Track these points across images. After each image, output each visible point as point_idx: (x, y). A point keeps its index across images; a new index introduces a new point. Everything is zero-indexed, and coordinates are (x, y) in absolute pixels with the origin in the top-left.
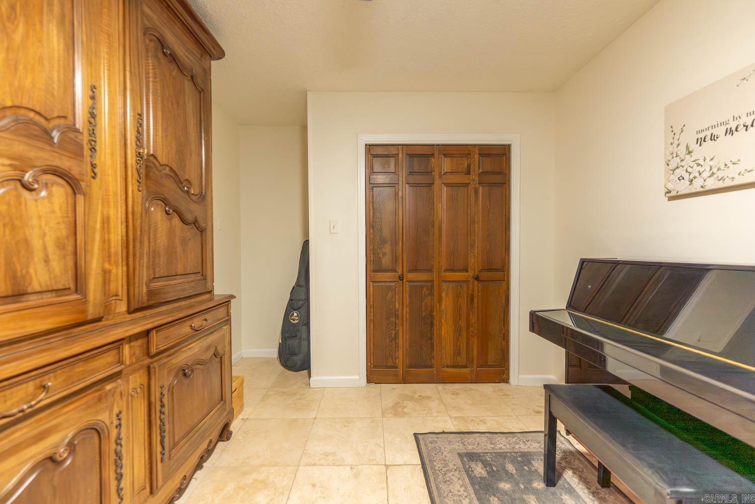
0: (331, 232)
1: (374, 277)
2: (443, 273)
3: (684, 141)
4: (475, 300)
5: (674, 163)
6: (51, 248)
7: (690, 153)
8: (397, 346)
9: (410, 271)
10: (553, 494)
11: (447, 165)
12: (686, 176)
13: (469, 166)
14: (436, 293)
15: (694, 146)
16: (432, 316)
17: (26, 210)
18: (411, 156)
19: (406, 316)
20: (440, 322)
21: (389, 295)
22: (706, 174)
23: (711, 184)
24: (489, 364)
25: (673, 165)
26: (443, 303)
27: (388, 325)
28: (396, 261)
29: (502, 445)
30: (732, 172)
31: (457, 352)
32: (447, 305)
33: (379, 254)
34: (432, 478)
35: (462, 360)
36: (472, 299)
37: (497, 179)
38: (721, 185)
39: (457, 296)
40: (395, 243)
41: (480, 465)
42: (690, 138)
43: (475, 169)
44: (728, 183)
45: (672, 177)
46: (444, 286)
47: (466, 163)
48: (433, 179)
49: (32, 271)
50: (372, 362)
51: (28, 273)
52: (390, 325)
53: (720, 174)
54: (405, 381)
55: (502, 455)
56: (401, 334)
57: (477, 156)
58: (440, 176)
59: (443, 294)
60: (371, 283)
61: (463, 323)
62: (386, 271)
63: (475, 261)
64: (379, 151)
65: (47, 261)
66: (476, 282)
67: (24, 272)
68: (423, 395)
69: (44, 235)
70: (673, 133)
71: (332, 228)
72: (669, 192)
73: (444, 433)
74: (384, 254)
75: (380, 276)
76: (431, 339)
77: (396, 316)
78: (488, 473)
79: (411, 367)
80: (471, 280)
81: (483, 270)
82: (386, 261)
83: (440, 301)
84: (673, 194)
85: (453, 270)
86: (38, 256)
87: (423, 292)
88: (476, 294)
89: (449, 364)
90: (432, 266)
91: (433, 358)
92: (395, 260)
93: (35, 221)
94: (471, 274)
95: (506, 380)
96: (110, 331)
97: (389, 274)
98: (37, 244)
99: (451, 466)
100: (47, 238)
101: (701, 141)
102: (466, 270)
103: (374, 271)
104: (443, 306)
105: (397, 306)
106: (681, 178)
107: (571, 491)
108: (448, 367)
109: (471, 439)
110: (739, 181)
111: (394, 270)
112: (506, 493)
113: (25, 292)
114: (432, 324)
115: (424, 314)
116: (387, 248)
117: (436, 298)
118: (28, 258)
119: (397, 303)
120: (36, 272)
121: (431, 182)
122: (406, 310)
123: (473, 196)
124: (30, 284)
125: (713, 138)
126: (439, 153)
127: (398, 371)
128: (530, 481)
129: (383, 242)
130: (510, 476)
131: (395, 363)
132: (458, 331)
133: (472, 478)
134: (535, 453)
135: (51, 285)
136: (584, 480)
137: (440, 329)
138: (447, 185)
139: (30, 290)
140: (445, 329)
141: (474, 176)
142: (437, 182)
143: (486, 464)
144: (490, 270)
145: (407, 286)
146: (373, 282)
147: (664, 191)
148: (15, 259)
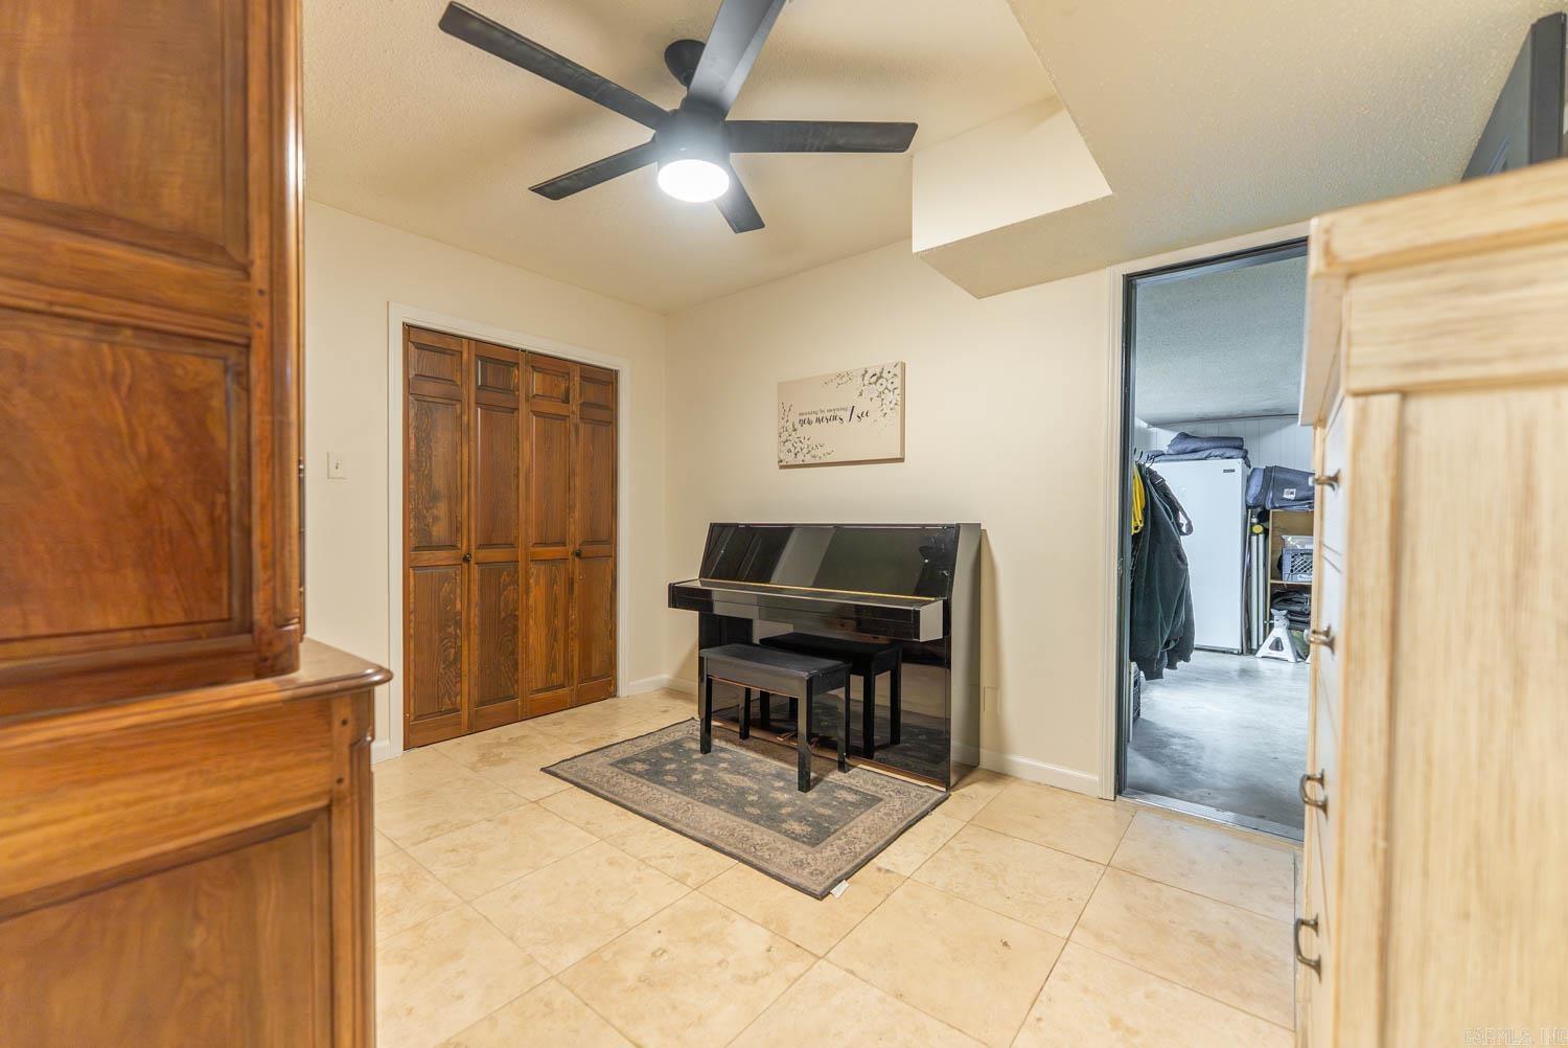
0: (331, 476)
1: (416, 559)
2: (532, 550)
3: (791, 419)
4: (576, 586)
5: (785, 436)
7: (795, 430)
8: (459, 675)
9: (480, 547)
10: (712, 756)
11: (536, 382)
12: (793, 449)
13: (567, 391)
14: (521, 581)
15: (797, 426)
16: (516, 618)
18: (485, 360)
19: (475, 620)
20: (527, 624)
21: (444, 590)
22: (805, 451)
23: (809, 460)
24: (593, 675)
25: (784, 438)
26: (532, 595)
27: (442, 641)
28: (458, 530)
29: (648, 744)
30: (819, 452)
31: (551, 667)
32: (537, 596)
33: (425, 517)
34: (598, 789)
35: (558, 676)
36: (572, 584)
37: (601, 415)
38: (813, 461)
39: (551, 583)
40: (455, 499)
41: (638, 763)
42: (794, 418)
43: (575, 393)
44: (817, 461)
45: (783, 448)
46: (533, 569)
47: (563, 386)
48: (518, 402)
50: (412, 710)
52: (446, 641)
53: (813, 452)
54: (472, 730)
55: (655, 750)
56: (465, 653)
57: (577, 378)
58: (527, 400)
59: (532, 581)
60: (411, 570)
61: (559, 622)
62: (439, 548)
63: (576, 532)
64: (426, 339)
66: (577, 559)
68: (515, 736)
70: (784, 410)
71: (333, 466)
72: (781, 461)
73: (575, 757)
74: (436, 519)
75: (427, 557)
76: (513, 653)
77: (458, 624)
78: (650, 765)
79: (482, 703)
80: (570, 557)
81: (585, 543)
82: (440, 531)
83: (527, 592)
84: (784, 463)
85: (545, 544)
87: (502, 580)
88: (577, 577)
89: (540, 687)
90: (516, 538)
91: (517, 682)
92: (456, 528)
94: (570, 548)
95: (613, 694)
97: (443, 554)
99: (609, 774)
101: (802, 422)
102: (564, 544)
103: (417, 549)
104: (531, 600)
105: (458, 606)
106: (789, 451)
107: (723, 750)
108: (538, 691)
109: (613, 750)
110: (825, 460)
111: (453, 547)
112: (674, 770)
114: (515, 630)
115: (503, 615)
116: (441, 509)
117: (521, 589)
119: (458, 601)
121: (513, 405)
122: (475, 611)
123: (573, 434)
125: (810, 423)
126: (527, 362)
127: (459, 716)
128: (690, 757)
129: (434, 497)
130: (671, 760)
131: (455, 703)
132: (552, 634)
133: (639, 774)
134: (682, 739)
136: (728, 741)
137: (527, 636)
138: (537, 414)
140: (535, 636)
141: (575, 407)
142: (523, 407)
143: (643, 761)
144: (593, 542)
145: (476, 571)
146: (414, 568)
147: (777, 460)
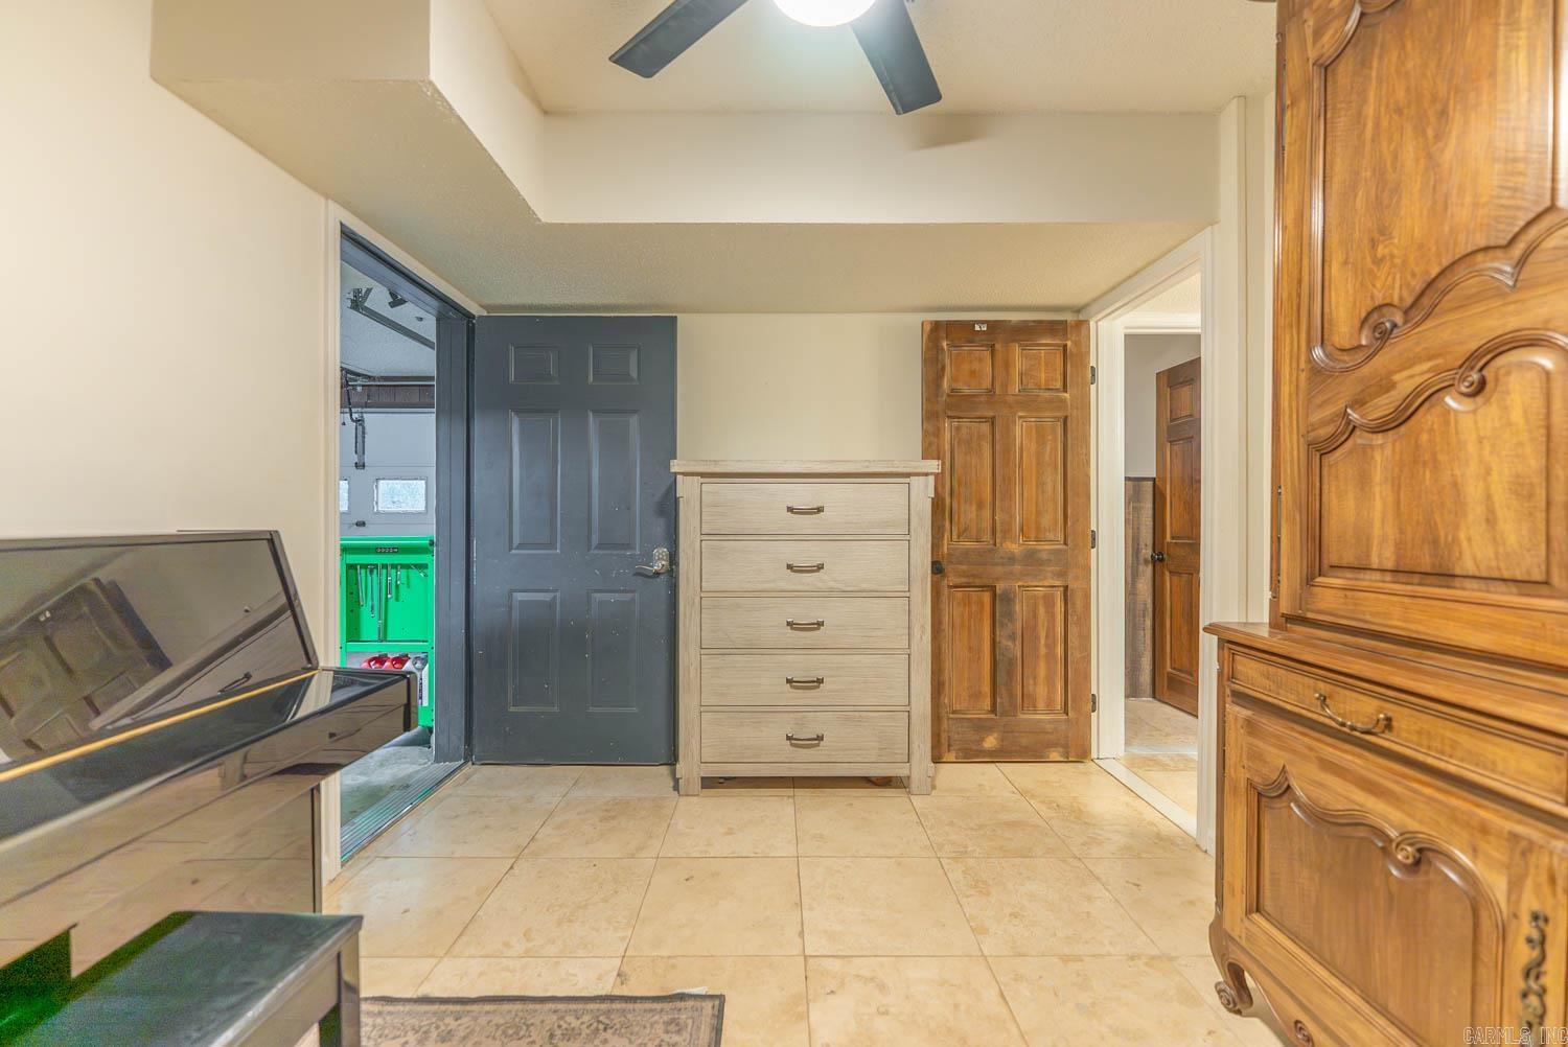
6: (1500, 496)
17: (1457, 433)
49: (1462, 535)
51: (1456, 540)
65: (1491, 521)
67: (1450, 538)
69: (1488, 471)
86: (1475, 511)
93: (1472, 448)
96: (1537, 702)
98: (1473, 492)
100: (1495, 476)
113: (1451, 572)
118: (1456, 514)
120: (1469, 540)
124: (1460, 558)
135: (1499, 569)
139: (1458, 571)
148: (1438, 518)
